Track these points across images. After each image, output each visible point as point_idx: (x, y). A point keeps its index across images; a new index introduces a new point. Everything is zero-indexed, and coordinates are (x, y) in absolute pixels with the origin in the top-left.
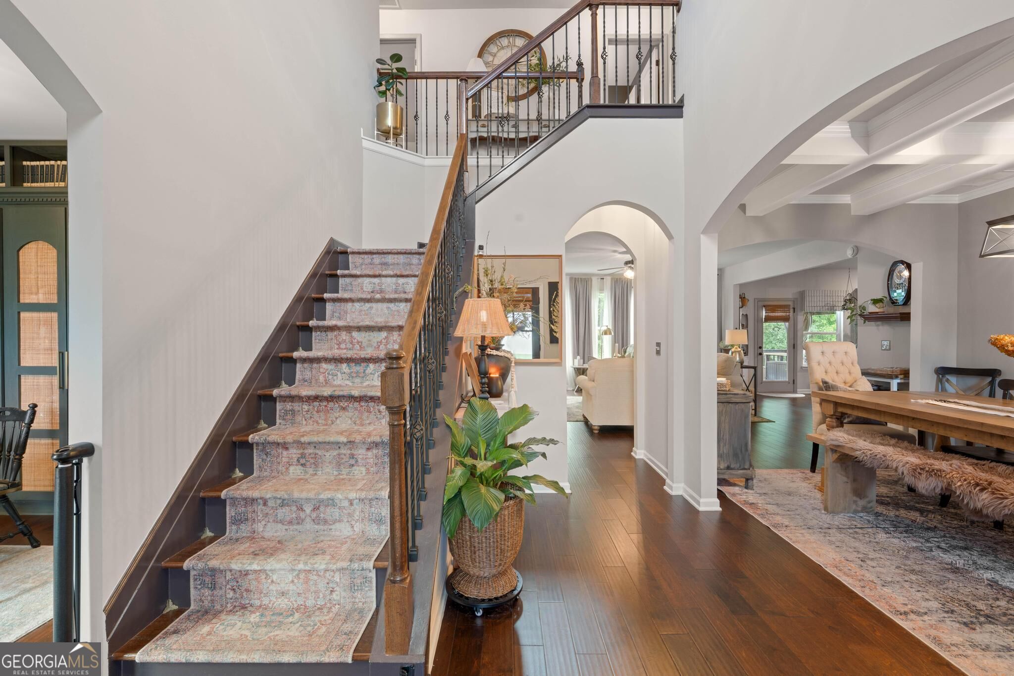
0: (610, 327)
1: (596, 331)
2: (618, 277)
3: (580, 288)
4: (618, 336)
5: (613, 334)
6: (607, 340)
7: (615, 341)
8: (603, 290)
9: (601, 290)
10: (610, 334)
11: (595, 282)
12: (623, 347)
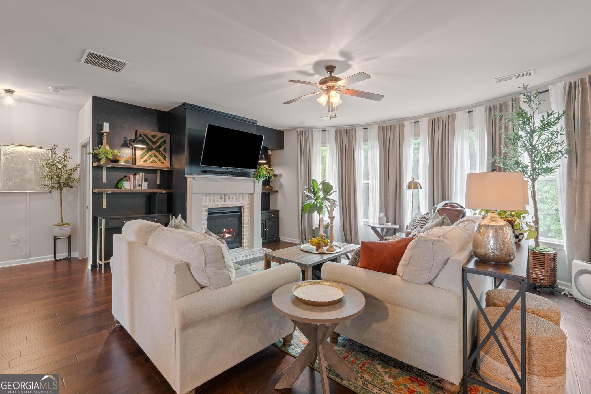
2: (437, 116)
8: (419, 135)
9: (416, 135)
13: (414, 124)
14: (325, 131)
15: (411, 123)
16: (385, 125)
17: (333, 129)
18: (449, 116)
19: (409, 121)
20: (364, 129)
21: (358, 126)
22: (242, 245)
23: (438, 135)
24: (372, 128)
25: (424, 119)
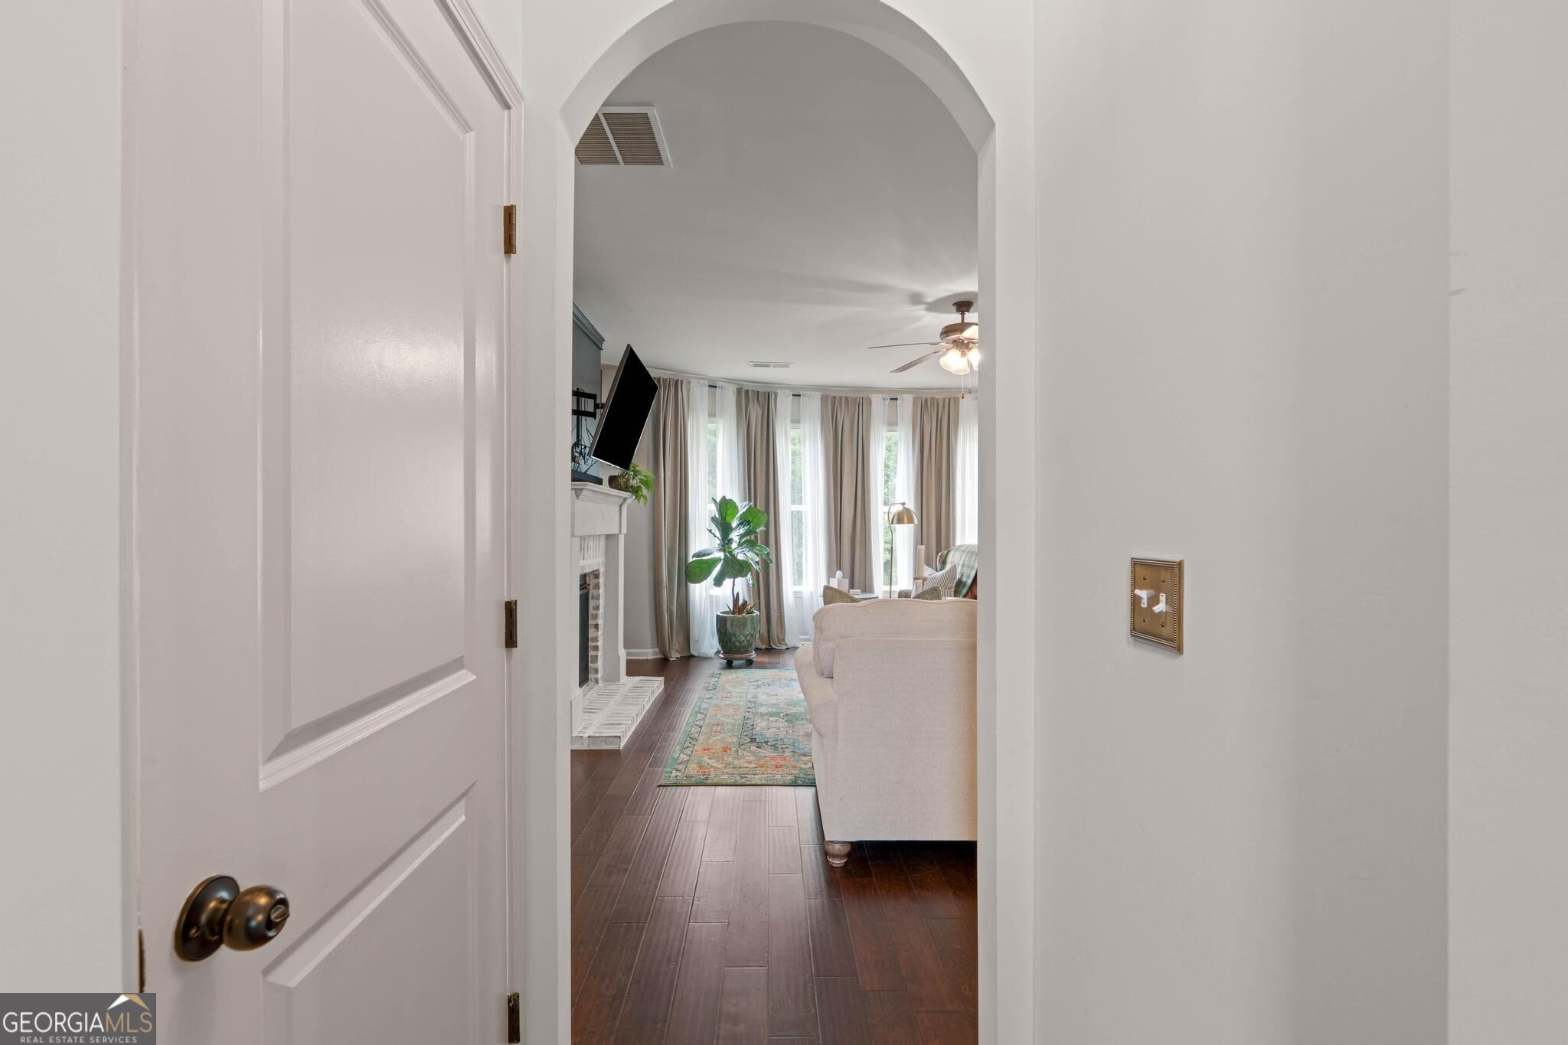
0: (911, 505)
1: (879, 514)
2: (929, 396)
3: (844, 418)
4: (928, 525)
5: (916, 522)
6: (905, 534)
7: (920, 538)
8: (896, 424)
9: (892, 424)
10: (911, 521)
11: (879, 407)
12: (938, 550)
13: (887, 402)
14: (716, 387)
15: (884, 399)
16: (837, 395)
17: (731, 385)
18: (950, 399)
19: (880, 395)
20: (794, 395)
21: (782, 388)
22: (591, 676)
23: (930, 428)
24: (809, 397)
25: (906, 396)
